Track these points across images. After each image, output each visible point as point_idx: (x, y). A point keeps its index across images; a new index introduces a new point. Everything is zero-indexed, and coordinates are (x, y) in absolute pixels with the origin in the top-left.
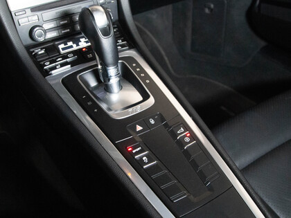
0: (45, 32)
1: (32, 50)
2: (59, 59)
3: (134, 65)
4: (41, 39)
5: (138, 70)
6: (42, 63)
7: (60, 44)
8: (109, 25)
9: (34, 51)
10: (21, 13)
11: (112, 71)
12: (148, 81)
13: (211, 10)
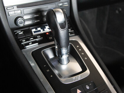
0: (25, 21)
1: (15, 31)
2: (31, 39)
3: (78, 46)
4: (22, 25)
5: (80, 50)
6: (21, 40)
7: (33, 29)
8: (65, 22)
9: (16, 32)
10: (10, 8)
11: (64, 51)
12: (86, 58)
13: (120, 12)
